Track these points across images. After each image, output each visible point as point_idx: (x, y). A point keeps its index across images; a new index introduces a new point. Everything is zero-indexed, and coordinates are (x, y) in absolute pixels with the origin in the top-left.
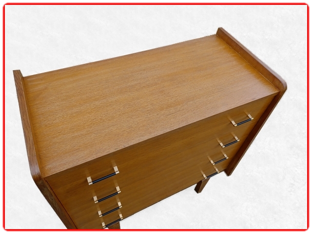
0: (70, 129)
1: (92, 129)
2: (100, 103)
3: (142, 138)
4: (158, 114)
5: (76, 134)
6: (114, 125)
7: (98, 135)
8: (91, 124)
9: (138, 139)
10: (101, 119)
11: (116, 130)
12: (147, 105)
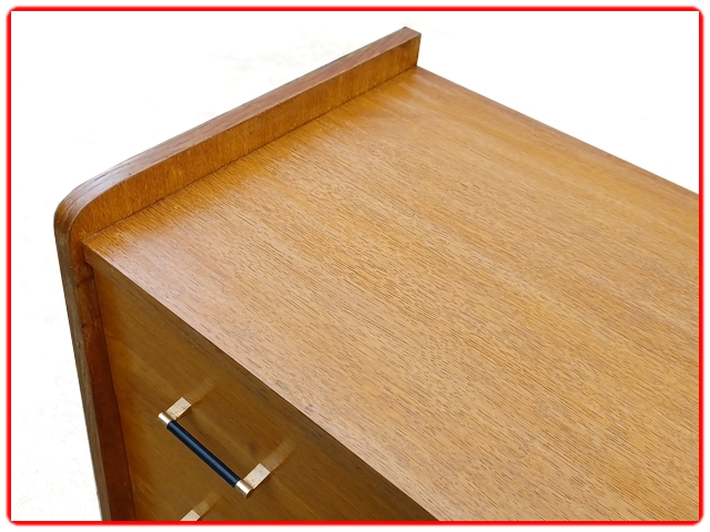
0: (294, 226)
1: (330, 277)
2: (466, 254)
3: (392, 461)
4: (577, 481)
5: (282, 248)
6: (390, 334)
7: (312, 304)
8: (350, 267)
9: (373, 444)
10: (391, 285)
11: (374, 350)
12: (593, 415)
